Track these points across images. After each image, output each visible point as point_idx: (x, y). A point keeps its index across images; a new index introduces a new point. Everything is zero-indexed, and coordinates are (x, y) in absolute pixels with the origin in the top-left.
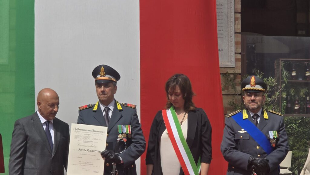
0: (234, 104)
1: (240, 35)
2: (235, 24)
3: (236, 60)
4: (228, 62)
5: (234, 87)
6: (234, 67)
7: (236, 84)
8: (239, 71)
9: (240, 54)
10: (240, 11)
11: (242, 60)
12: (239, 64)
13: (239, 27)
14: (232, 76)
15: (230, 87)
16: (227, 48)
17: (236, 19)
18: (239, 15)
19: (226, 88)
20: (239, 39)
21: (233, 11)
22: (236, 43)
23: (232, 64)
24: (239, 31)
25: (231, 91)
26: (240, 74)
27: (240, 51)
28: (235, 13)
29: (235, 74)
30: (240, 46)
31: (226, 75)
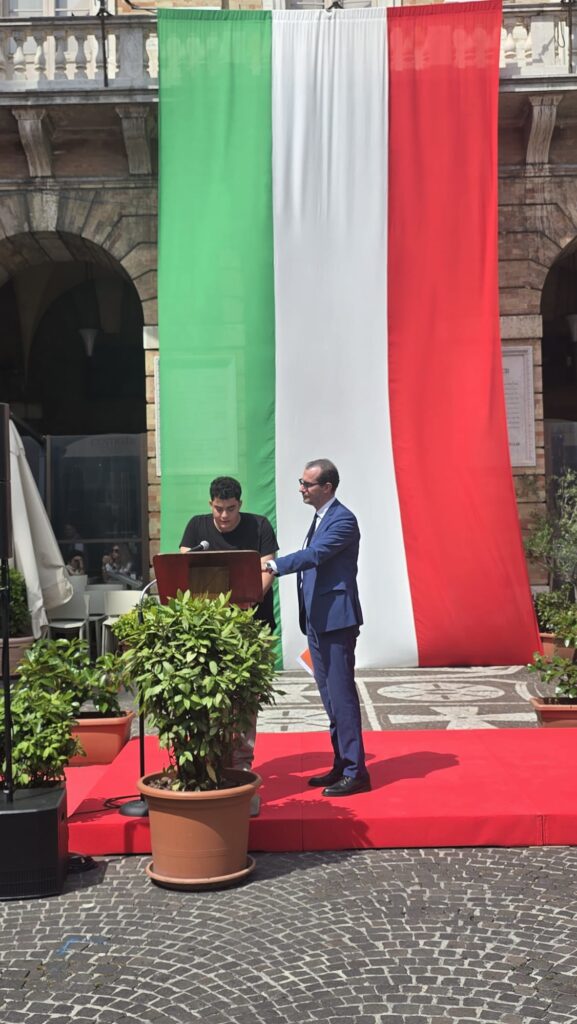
0: (536, 515)
1: (542, 423)
2: (535, 407)
3: (538, 456)
4: (526, 459)
5: (535, 492)
6: (534, 464)
7: (537, 489)
8: (542, 471)
9: (543, 448)
10: (541, 390)
11: (546, 456)
12: (542, 461)
13: (541, 411)
14: (531, 478)
15: (530, 493)
16: (524, 441)
17: (536, 402)
18: (540, 396)
19: (525, 494)
20: (541, 428)
21: (532, 390)
22: (537, 434)
23: (532, 462)
24: (541, 417)
25: (533, 498)
26: (544, 475)
27: (542, 444)
28: (536, 393)
29: (535, 475)
30: (542, 438)
31: (524, 477)
